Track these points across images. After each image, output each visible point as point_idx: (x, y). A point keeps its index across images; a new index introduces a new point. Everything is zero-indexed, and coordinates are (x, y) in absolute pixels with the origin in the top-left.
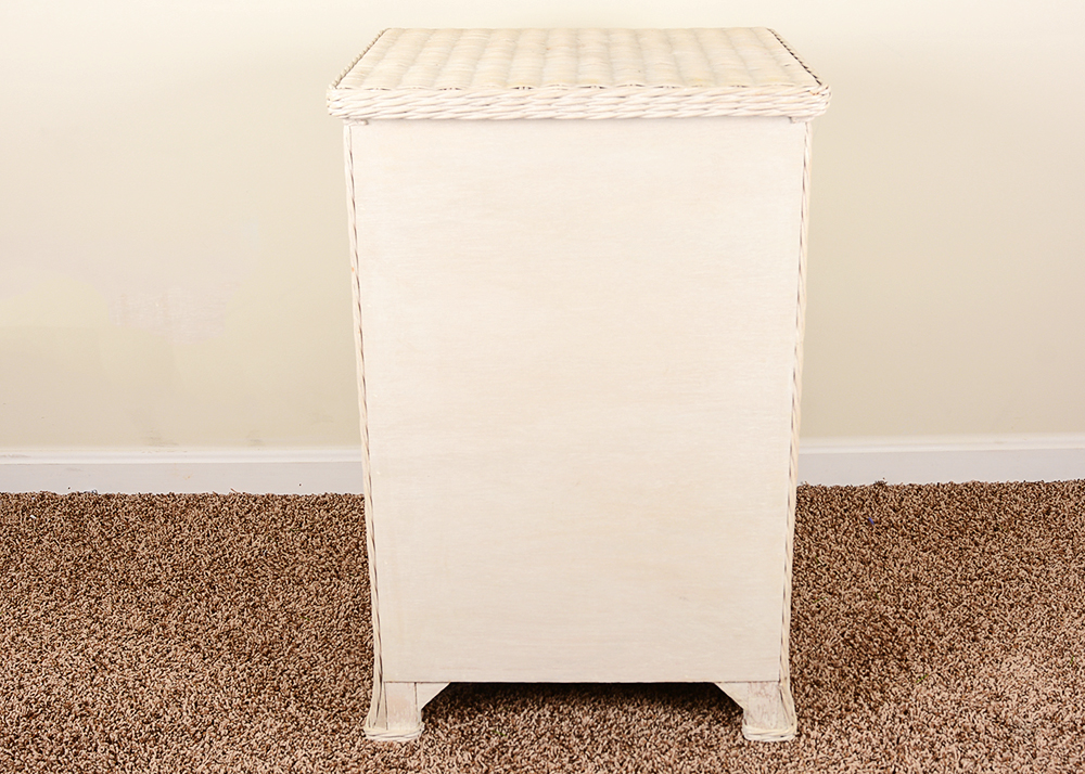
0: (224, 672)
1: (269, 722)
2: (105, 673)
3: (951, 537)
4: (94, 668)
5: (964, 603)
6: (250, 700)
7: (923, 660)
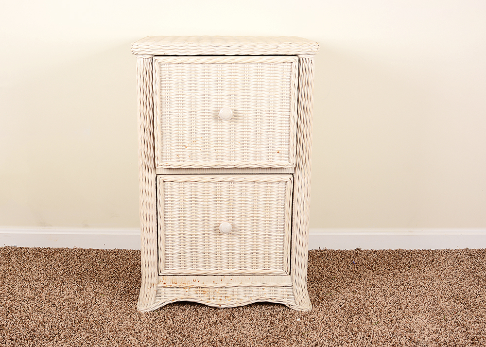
0: (65, 314)
1: (83, 334)
2: (13, 314)
3: (390, 270)
4: (8, 312)
5: (396, 295)
6: (75, 325)
7: (376, 316)
